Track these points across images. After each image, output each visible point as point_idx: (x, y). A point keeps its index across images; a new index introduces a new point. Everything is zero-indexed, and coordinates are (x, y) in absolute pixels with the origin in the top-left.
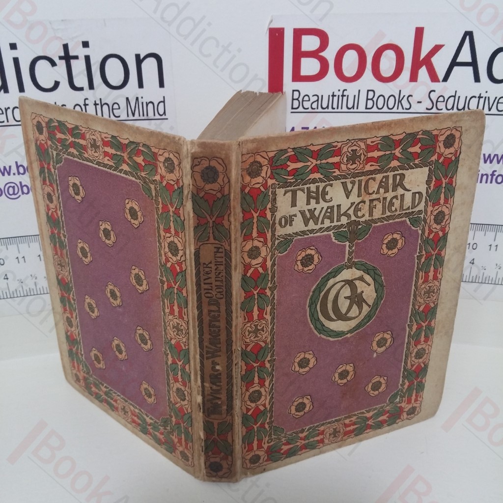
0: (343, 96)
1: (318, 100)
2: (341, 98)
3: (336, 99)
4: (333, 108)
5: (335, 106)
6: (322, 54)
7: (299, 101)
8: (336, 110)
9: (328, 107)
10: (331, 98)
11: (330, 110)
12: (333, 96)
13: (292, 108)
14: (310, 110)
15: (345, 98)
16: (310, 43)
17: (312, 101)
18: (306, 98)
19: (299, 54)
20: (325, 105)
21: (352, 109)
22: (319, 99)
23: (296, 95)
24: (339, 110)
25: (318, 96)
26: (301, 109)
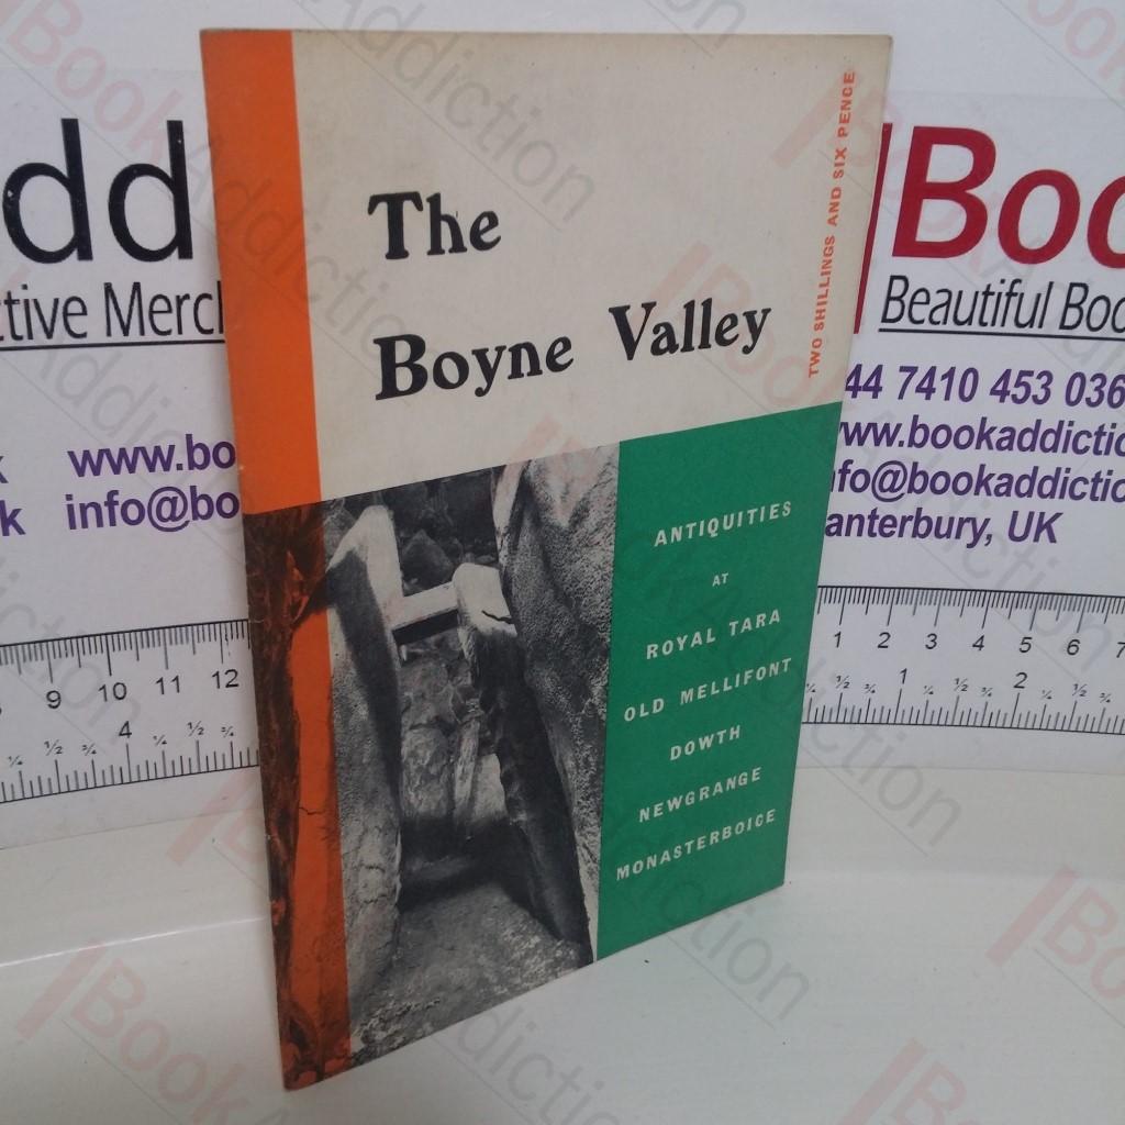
0: (1010, 294)
1: (948, 304)
2: (1004, 299)
3: (992, 300)
4: (982, 323)
5: (988, 318)
6: (974, 192)
7: (903, 303)
8: (988, 329)
9: (969, 320)
10: (981, 298)
11: (975, 326)
12: (987, 293)
13: (884, 320)
14: (927, 326)
15: (1015, 300)
16: (949, 164)
17: (933, 304)
18: (921, 297)
19: (918, 189)
20: (962, 317)
21: (1028, 327)
22: (951, 299)
23: (898, 287)
24: (997, 328)
25: (950, 293)
26: (905, 323)
